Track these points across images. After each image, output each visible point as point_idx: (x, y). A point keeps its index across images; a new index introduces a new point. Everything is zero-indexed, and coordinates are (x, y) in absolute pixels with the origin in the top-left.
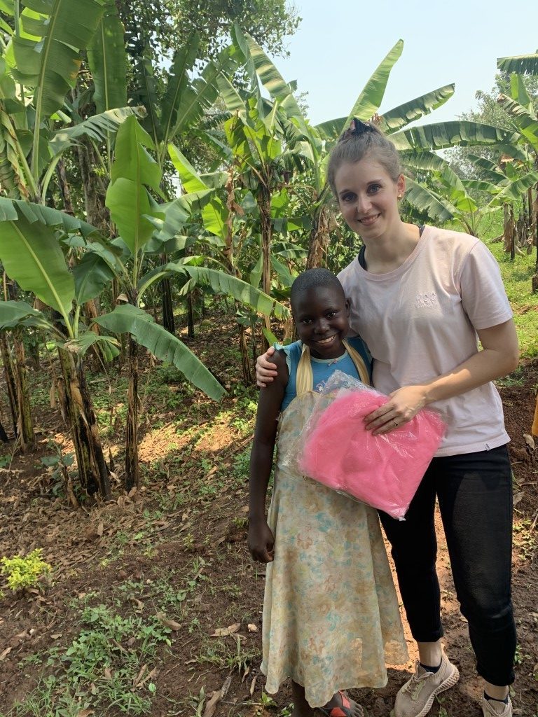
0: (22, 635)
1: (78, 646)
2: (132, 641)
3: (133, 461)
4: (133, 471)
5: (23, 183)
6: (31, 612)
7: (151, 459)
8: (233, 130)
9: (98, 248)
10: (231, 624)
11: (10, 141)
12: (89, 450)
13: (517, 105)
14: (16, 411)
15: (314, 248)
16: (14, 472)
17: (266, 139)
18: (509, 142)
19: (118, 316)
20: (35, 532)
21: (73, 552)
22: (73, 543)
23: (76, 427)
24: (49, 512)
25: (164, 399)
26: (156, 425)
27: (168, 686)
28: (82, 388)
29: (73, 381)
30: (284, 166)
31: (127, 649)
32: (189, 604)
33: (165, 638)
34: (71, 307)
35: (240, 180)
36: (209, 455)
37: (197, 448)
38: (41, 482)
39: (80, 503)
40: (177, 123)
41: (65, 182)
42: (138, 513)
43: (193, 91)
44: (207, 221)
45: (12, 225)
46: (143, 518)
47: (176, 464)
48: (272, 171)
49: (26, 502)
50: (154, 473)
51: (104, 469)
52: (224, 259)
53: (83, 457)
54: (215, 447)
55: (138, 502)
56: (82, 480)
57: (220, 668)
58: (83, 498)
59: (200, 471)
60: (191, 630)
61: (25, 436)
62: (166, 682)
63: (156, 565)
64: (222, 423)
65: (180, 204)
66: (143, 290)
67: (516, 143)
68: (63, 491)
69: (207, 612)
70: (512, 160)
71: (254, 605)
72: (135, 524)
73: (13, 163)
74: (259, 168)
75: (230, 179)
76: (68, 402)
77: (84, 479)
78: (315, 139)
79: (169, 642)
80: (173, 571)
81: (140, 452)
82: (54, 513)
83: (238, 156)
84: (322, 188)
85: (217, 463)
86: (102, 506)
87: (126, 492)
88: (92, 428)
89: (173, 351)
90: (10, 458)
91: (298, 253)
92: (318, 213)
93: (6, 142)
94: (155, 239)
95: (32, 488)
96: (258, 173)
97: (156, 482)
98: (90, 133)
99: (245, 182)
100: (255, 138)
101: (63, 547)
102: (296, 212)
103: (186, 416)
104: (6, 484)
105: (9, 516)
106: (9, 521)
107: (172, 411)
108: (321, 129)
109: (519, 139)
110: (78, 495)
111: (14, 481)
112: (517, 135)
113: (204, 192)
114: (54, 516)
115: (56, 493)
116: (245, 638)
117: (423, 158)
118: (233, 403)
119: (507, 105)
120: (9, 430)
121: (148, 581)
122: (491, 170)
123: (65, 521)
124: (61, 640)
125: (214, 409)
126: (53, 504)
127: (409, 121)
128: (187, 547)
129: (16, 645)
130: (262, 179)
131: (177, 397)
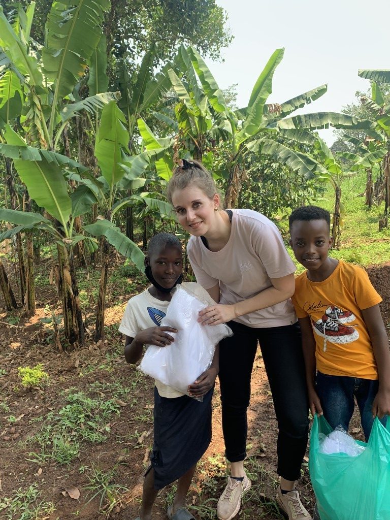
0: (31, 409)
1: (66, 410)
2: (97, 411)
3: (101, 322)
4: (101, 329)
5: (43, 138)
6: (36, 398)
7: (112, 323)
8: (179, 112)
9: (88, 182)
11: (37, 112)
12: (72, 314)
13: (374, 103)
14: (24, 289)
15: (230, 191)
16: (21, 327)
17: (201, 118)
18: (369, 128)
19: (98, 226)
20: (34, 364)
21: (59, 377)
22: (59, 371)
23: (65, 298)
24: (43, 353)
25: (124, 287)
26: (117, 303)
28: (71, 271)
29: (65, 267)
30: (213, 137)
31: (93, 415)
32: (132, 394)
33: (116, 410)
34: (68, 219)
35: (183, 143)
38: (39, 334)
39: (64, 348)
40: (143, 102)
41: (67, 138)
42: (102, 355)
43: (155, 81)
44: (159, 170)
45: (36, 164)
46: (106, 359)
48: (204, 139)
49: (28, 347)
50: (114, 333)
51: (82, 326)
53: (68, 318)
55: (103, 349)
56: (66, 334)
58: (66, 345)
60: (132, 406)
61: (29, 305)
63: (113, 376)
65: (143, 157)
66: (115, 211)
67: (374, 129)
68: (53, 340)
70: (373, 140)
72: (100, 361)
73: (38, 126)
74: (195, 137)
75: (176, 143)
76: (61, 282)
77: (68, 334)
78: (233, 119)
79: (118, 412)
81: (106, 319)
82: (47, 354)
83: (182, 128)
84: (237, 152)
86: (79, 350)
87: (95, 343)
88: (76, 298)
89: (131, 251)
90: (18, 319)
92: (233, 168)
93: (34, 112)
94: (125, 178)
95: (32, 338)
96: (195, 140)
97: (115, 338)
98: (87, 108)
99: (186, 145)
101: (52, 373)
102: (221, 167)
104: (15, 335)
105: (17, 354)
106: (17, 357)
107: (128, 294)
108: (239, 113)
109: (377, 126)
110: (63, 343)
111: (21, 333)
112: (375, 124)
113: (159, 150)
114: (47, 355)
115: (48, 342)
117: (302, 136)
119: (367, 102)
120: (18, 301)
121: (108, 384)
122: (360, 146)
123: (54, 359)
124: (55, 411)
126: (46, 348)
128: (132, 367)
129: (27, 413)
130: (197, 144)
131: (132, 286)
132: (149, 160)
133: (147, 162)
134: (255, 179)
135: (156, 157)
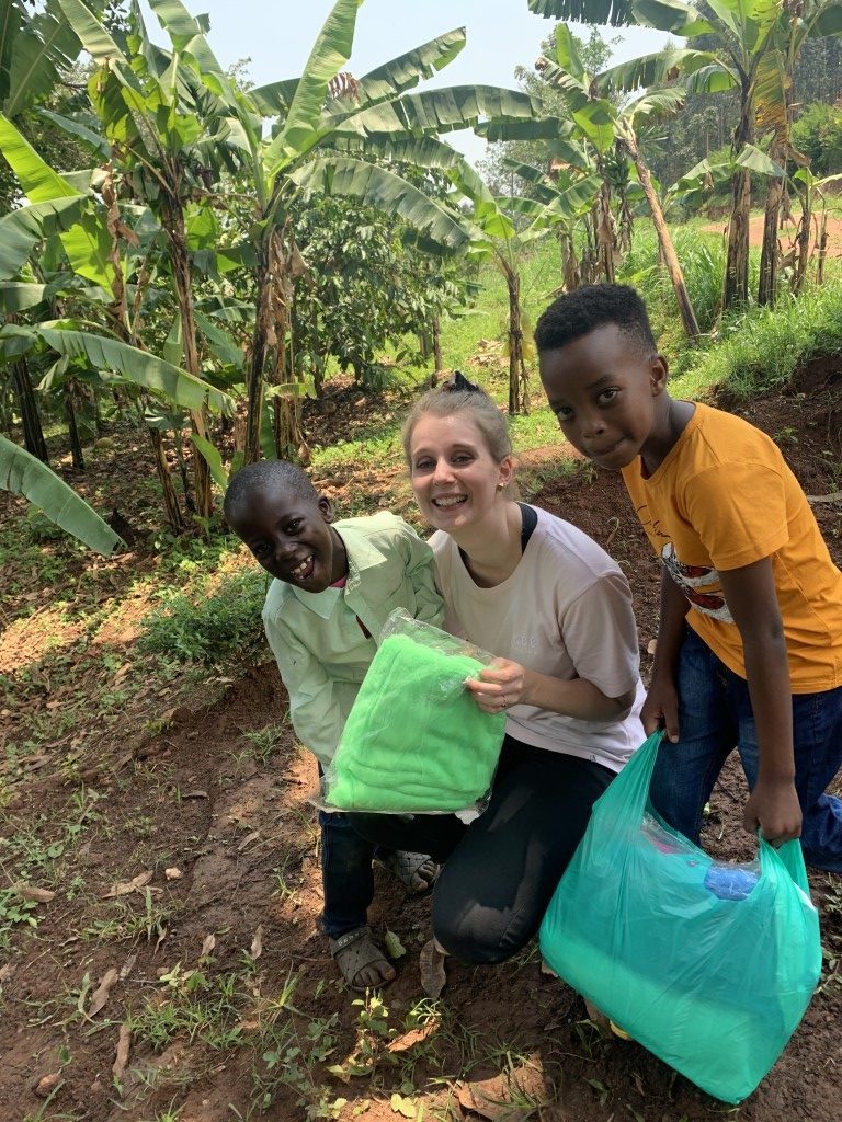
7: (16, 665)
8: (102, 94)
10: (138, 874)
13: (564, 74)
15: (266, 298)
17: (164, 111)
18: (558, 136)
26: (21, 612)
27: (29, 984)
30: (202, 162)
33: (25, 917)
35: (126, 182)
36: (116, 650)
37: (97, 639)
40: (11, 93)
43: (35, 36)
44: (76, 257)
47: (62, 669)
48: (181, 169)
50: (23, 688)
52: (115, 321)
54: (128, 635)
57: (119, 940)
59: (103, 674)
60: (70, 896)
62: (26, 980)
63: (15, 814)
64: (138, 597)
65: (20, 222)
67: (568, 137)
69: (100, 865)
70: (567, 166)
71: (177, 842)
74: (156, 164)
75: (108, 182)
78: (249, 114)
79: (33, 922)
80: (43, 817)
83: (117, 142)
84: (269, 198)
85: (132, 659)
91: (243, 312)
92: (265, 239)
96: (157, 172)
97: (27, 700)
99: (136, 185)
100: (144, 109)
102: (236, 247)
103: (74, 592)
107: (49, 586)
108: (259, 98)
109: (573, 130)
113: (62, 203)
116: (161, 890)
117: (425, 150)
118: (155, 564)
119: (549, 73)
122: (539, 182)
125: (122, 576)
127: (400, 88)
128: (68, 779)
130: (164, 182)
131: (57, 563)
132: (38, 230)
133: (33, 233)
134: (322, 269)
135: (58, 222)
